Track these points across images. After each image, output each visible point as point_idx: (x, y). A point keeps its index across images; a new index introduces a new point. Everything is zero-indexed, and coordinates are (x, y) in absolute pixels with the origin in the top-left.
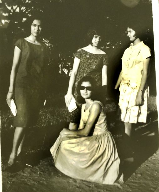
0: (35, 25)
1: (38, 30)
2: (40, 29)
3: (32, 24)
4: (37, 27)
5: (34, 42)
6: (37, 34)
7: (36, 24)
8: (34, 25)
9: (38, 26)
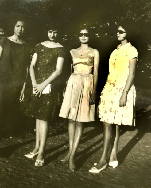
0: (19, 26)
1: (21, 30)
2: (23, 29)
3: (16, 25)
4: (20, 27)
5: (16, 41)
6: (19, 34)
7: (19, 24)
8: (17, 26)
9: (22, 27)
